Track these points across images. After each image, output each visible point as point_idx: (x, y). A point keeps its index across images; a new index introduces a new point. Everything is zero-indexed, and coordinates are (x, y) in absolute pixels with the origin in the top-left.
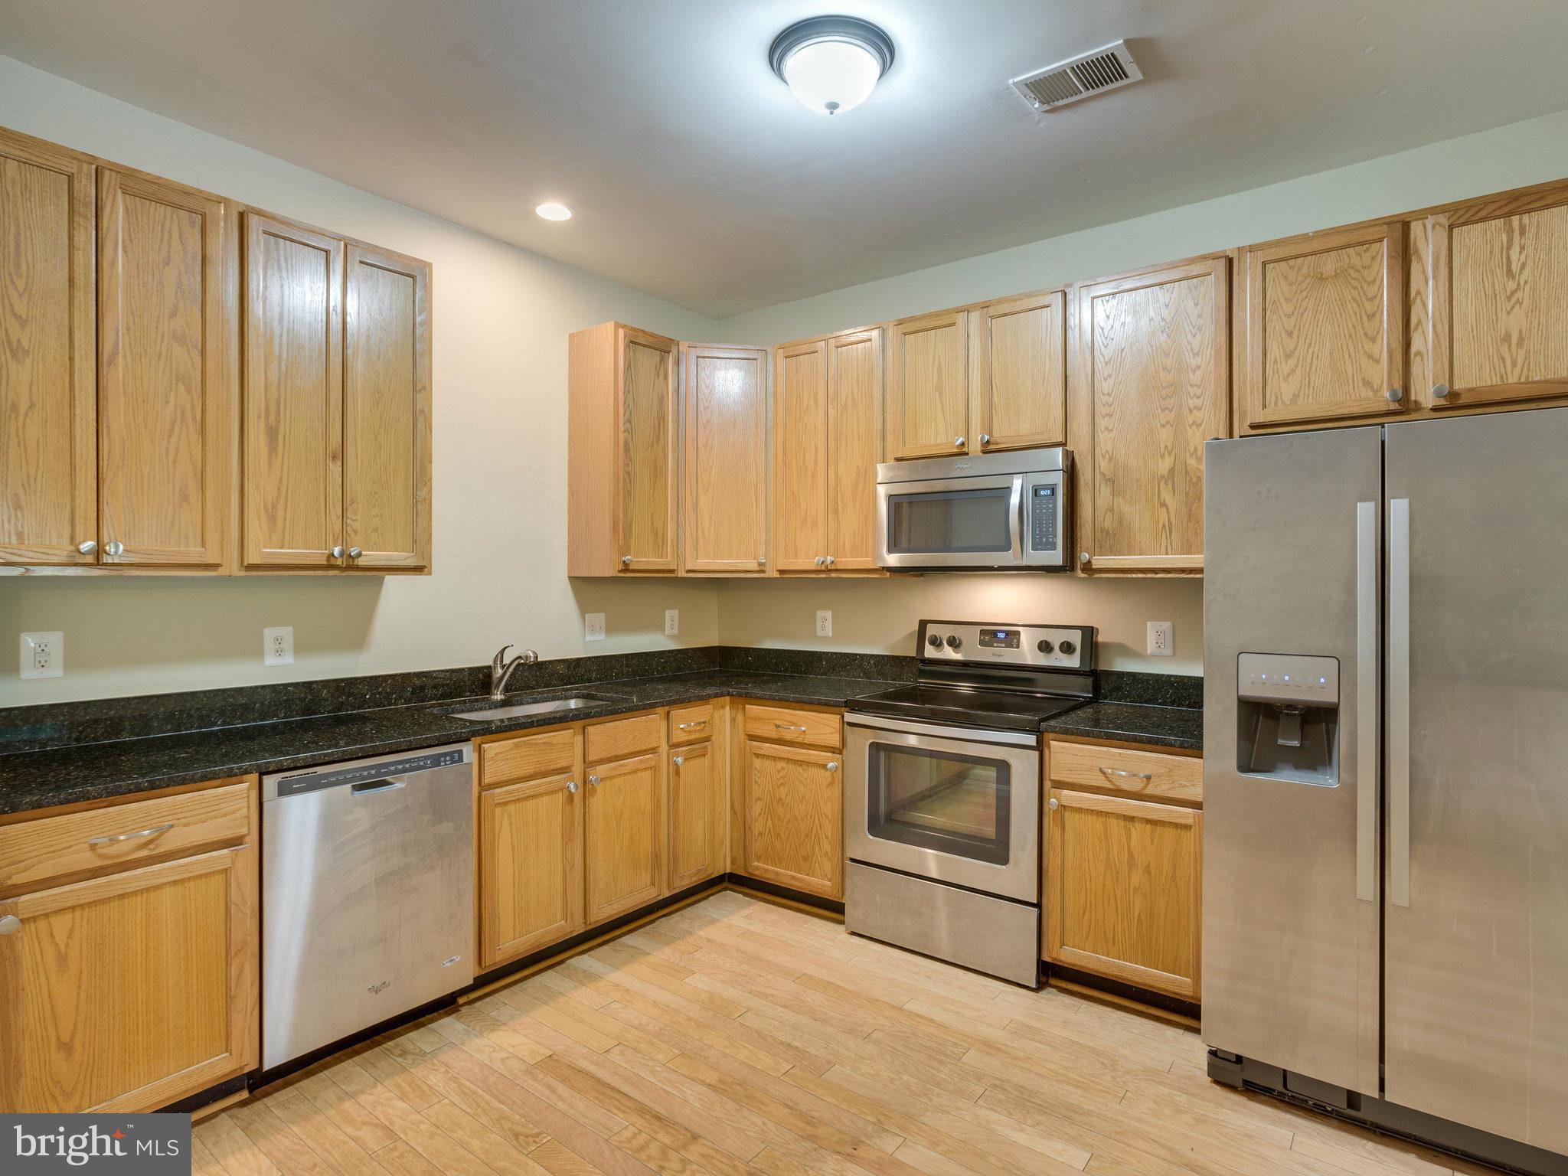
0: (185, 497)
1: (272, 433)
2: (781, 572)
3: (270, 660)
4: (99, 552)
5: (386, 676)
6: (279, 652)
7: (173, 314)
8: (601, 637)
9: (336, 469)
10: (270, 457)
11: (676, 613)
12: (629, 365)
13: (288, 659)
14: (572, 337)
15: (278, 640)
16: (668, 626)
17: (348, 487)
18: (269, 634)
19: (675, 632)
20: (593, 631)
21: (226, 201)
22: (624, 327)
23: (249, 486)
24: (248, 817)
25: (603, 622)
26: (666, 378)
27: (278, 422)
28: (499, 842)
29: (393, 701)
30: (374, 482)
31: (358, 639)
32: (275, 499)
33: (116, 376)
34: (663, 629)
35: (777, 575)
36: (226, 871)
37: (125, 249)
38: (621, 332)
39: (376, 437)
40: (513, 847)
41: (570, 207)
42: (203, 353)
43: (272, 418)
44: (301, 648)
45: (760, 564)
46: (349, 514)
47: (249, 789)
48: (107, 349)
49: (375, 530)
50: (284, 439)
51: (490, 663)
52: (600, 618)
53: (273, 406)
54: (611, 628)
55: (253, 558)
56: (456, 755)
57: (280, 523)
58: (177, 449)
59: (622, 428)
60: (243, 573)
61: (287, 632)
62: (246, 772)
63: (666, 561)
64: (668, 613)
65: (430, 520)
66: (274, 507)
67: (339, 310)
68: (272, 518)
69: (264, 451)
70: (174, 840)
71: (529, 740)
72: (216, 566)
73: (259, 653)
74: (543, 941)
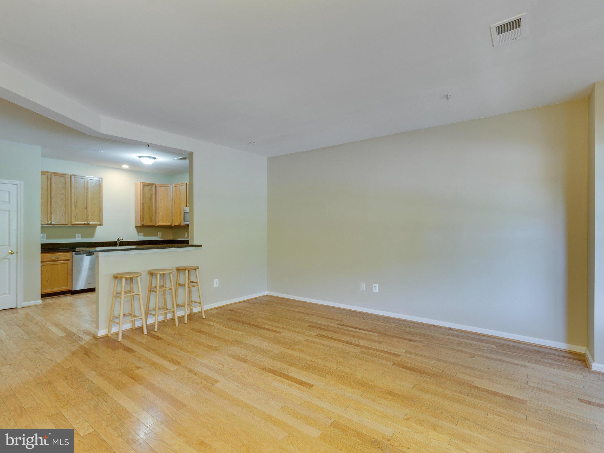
0: (63, 215)
1: (76, 206)
2: (175, 225)
3: (77, 239)
4: (51, 223)
6: (78, 238)
7: (61, 191)
8: (143, 237)
9: (86, 210)
11: (161, 233)
12: (143, 189)
13: (80, 239)
14: (135, 183)
15: (78, 236)
16: (159, 235)
17: (88, 213)
18: (77, 235)
19: (161, 236)
20: (140, 236)
21: (68, 174)
22: (142, 183)
23: (72, 213)
24: (70, 257)
25: (143, 234)
26: (152, 191)
30: (92, 212)
31: (92, 236)
33: (53, 200)
34: (157, 236)
35: (174, 226)
36: (67, 264)
37: (55, 183)
38: (142, 184)
39: (92, 206)
41: (129, 166)
42: (65, 196)
43: (75, 204)
44: (82, 237)
45: (171, 224)
46: (88, 217)
47: (70, 254)
48: (52, 196)
49: (93, 219)
51: (117, 241)
52: (142, 234)
53: (75, 202)
54: (144, 236)
55: (73, 224)
58: (62, 209)
59: (142, 200)
60: (71, 226)
61: (80, 235)
62: (70, 251)
63: (153, 223)
64: (159, 233)
65: (102, 217)
66: (76, 216)
67: (86, 186)
68: (76, 218)
69: (74, 208)
70: (60, 259)
72: (67, 225)
73: (75, 237)
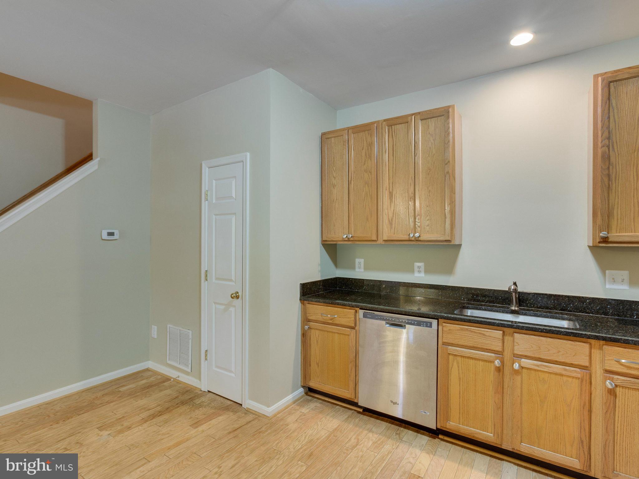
1: (391, 195)
3: (417, 274)
4: (348, 237)
5: (460, 287)
6: (419, 272)
7: (364, 164)
8: (622, 287)
10: (390, 203)
13: (422, 275)
15: (418, 268)
18: (416, 265)
20: (613, 282)
24: (354, 321)
25: (626, 277)
27: (393, 190)
28: (451, 372)
29: (462, 299)
30: (427, 206)
32: (392, 217)
36: (348, 336)
37: (354, 150)
38: (599, 79)
39: (428, 188)
40: (460, 378)
43: (391, 189)
44: (427, 271)
47: (355, 313)
49: (428, 225)
50: (395, 196)
52: (623, 274)
53: (391, 185)
55: (386, 238)
56: (429, 324)
57: (393, 226)
58: (366, 205)
59: (600, 145)
60: (384, 243)
61: (421, 264)
62: (355, 307)
66: (392, 220)
67: (413, 140)
68: (392, 224)
69: (388, 201)
70: (337, 321)
71: (470, 329)
73: (412, 271)
74: (476, 436)
